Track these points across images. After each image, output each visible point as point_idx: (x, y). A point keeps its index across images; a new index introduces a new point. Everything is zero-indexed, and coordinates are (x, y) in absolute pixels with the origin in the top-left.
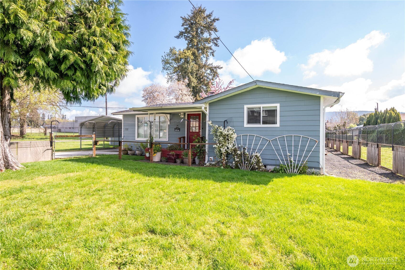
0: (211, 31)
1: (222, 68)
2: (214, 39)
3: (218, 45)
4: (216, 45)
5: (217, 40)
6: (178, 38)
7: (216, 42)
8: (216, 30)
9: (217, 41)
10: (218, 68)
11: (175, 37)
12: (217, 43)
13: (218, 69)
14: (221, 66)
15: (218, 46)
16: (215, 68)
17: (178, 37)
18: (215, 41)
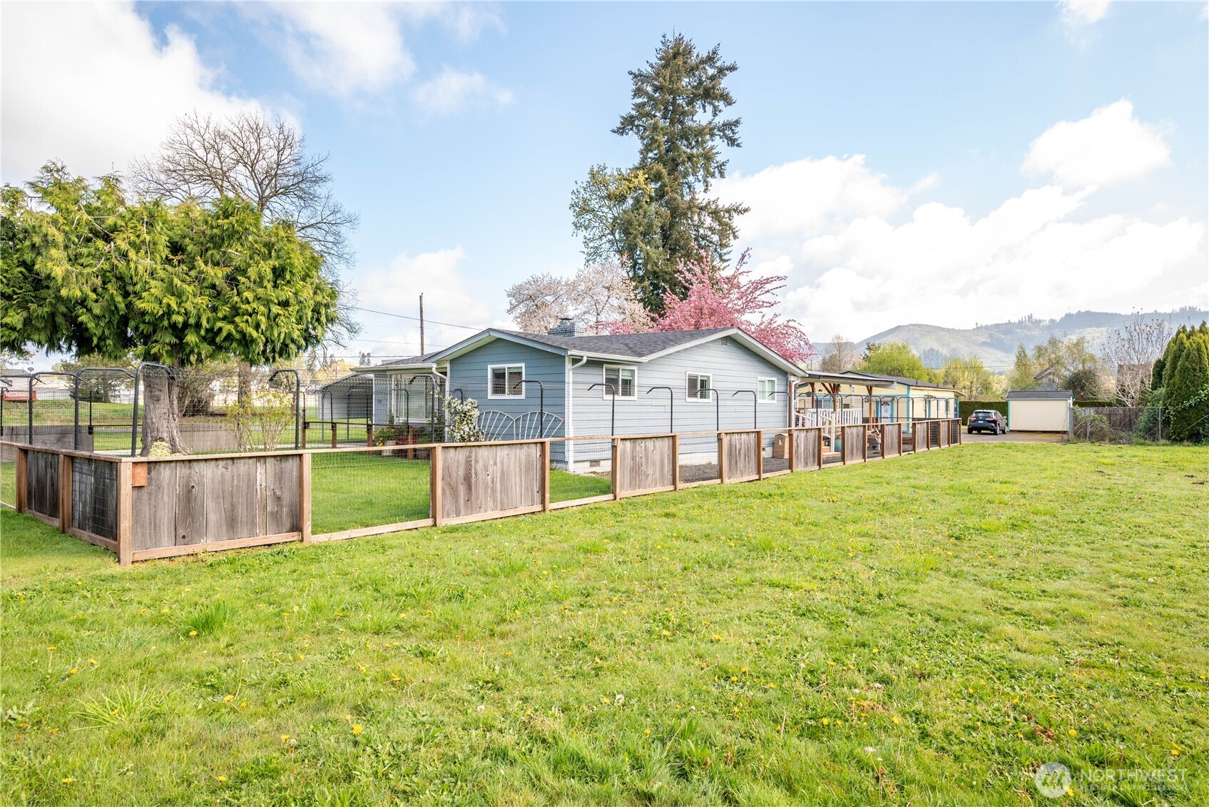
0: (717, 104)
1: (746, 210)
2: (723, 125)
3: (738, 142)
4: (732, 142)
5: (733, 128)
6: (622, 133)
7: (731, 135)
8: (727, 100)
9: (733, 130)
10: (734, 210)
11: (614, 131)
12: (736, 137)
13: (735, 215)
14: (744, 206)
15: (738, 145)
16: (728, 211)
17: (621, 131)
18: (729, 133)
